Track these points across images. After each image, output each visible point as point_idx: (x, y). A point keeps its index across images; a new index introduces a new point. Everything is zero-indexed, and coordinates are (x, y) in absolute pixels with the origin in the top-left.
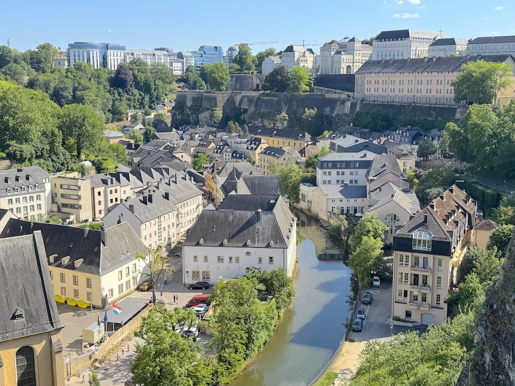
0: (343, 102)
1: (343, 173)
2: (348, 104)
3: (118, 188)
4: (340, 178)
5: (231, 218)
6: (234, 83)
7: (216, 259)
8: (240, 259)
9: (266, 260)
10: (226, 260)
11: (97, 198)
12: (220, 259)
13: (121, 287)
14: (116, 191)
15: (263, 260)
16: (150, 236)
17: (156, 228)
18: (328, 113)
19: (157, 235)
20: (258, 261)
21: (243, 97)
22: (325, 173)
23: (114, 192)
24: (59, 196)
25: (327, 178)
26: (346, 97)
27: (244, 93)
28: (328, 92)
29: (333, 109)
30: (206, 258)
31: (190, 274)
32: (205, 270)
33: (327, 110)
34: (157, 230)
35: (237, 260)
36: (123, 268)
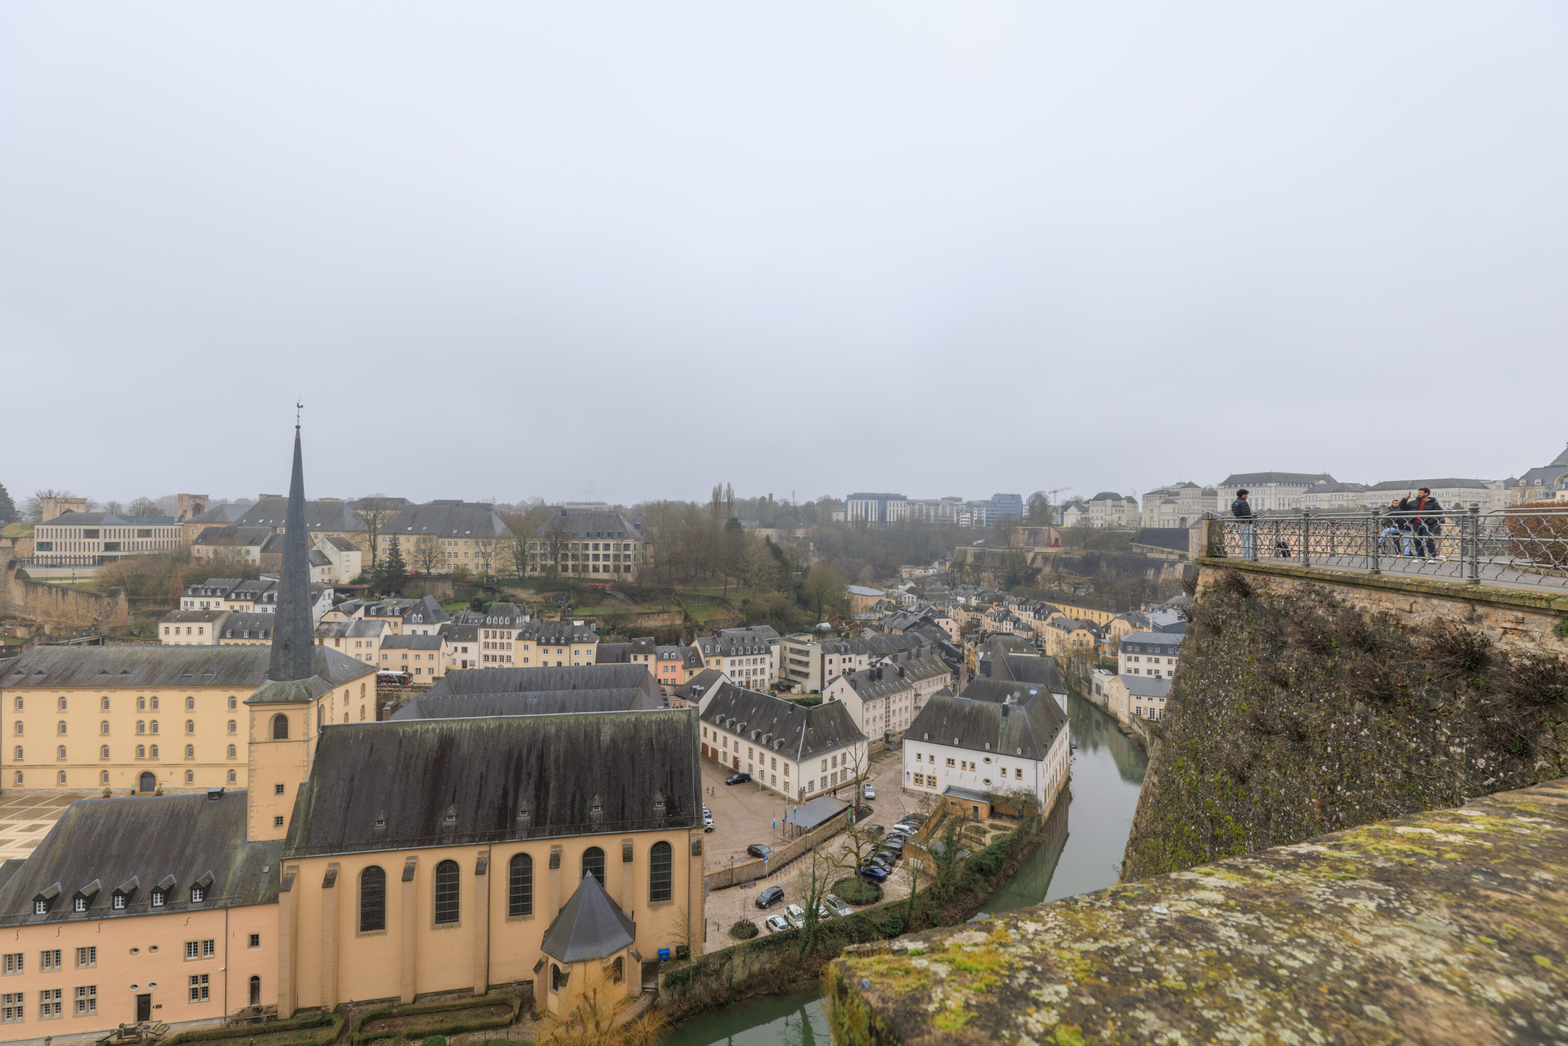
0: (1173, 564)
1: (1157, 661)
2: (1180, 567)
3: (853, 656)
4: (1153, 666)
5: (967, 709)
6: (1026, 536)
7: (945, 761)
8: (976, 766)
9: (1011, 773)
10: (958, 764)
11: (828, 667)
12: (951, 762)
13: (824, 779)
14: (850, 660)
15: (1008, 771)
16: (874, 720)
17: (883, 711)
18: (1151, 577)
19: (884, 719)
20: (1000, 771)
21: (1037, 554)
22: (1129, 659)
23: (847, 660)
24: (788, 660)
25: (1133, 665)
26: (1176, 557)
27: (1037, 550)
28: (1152, 549)
29: (1158, 572)
30: (932, 758)
31: (912, 776)
32: (931, 774)
33: (1151, 573)
34: (884, 713)
35: (973, 766)
36: (829, 757)
